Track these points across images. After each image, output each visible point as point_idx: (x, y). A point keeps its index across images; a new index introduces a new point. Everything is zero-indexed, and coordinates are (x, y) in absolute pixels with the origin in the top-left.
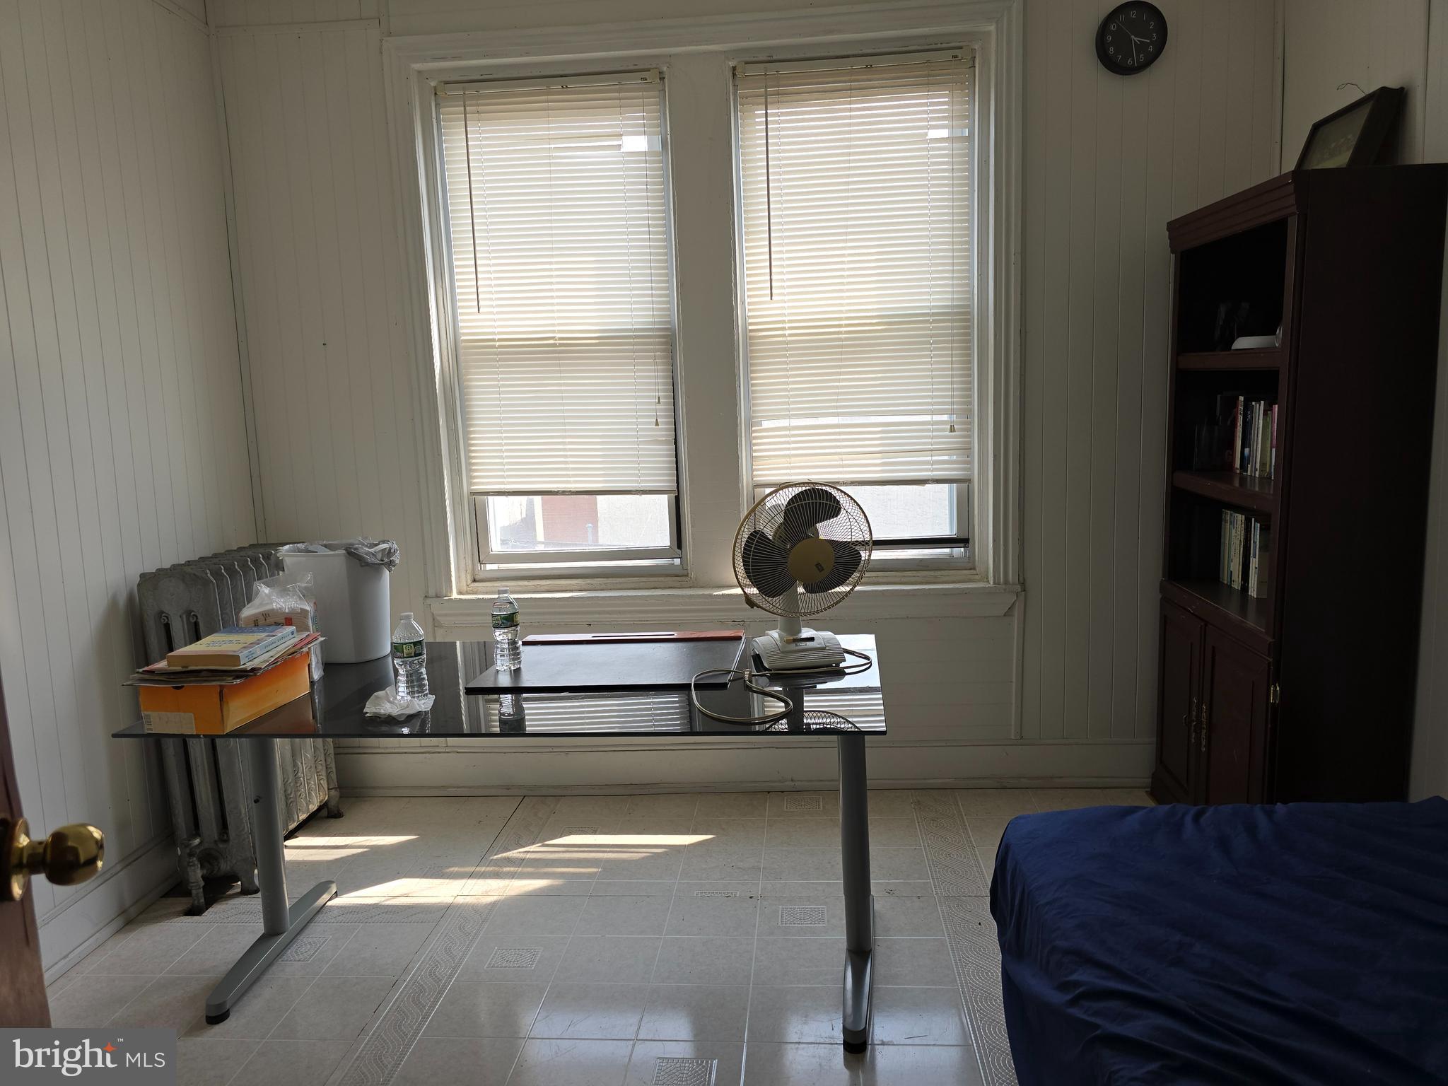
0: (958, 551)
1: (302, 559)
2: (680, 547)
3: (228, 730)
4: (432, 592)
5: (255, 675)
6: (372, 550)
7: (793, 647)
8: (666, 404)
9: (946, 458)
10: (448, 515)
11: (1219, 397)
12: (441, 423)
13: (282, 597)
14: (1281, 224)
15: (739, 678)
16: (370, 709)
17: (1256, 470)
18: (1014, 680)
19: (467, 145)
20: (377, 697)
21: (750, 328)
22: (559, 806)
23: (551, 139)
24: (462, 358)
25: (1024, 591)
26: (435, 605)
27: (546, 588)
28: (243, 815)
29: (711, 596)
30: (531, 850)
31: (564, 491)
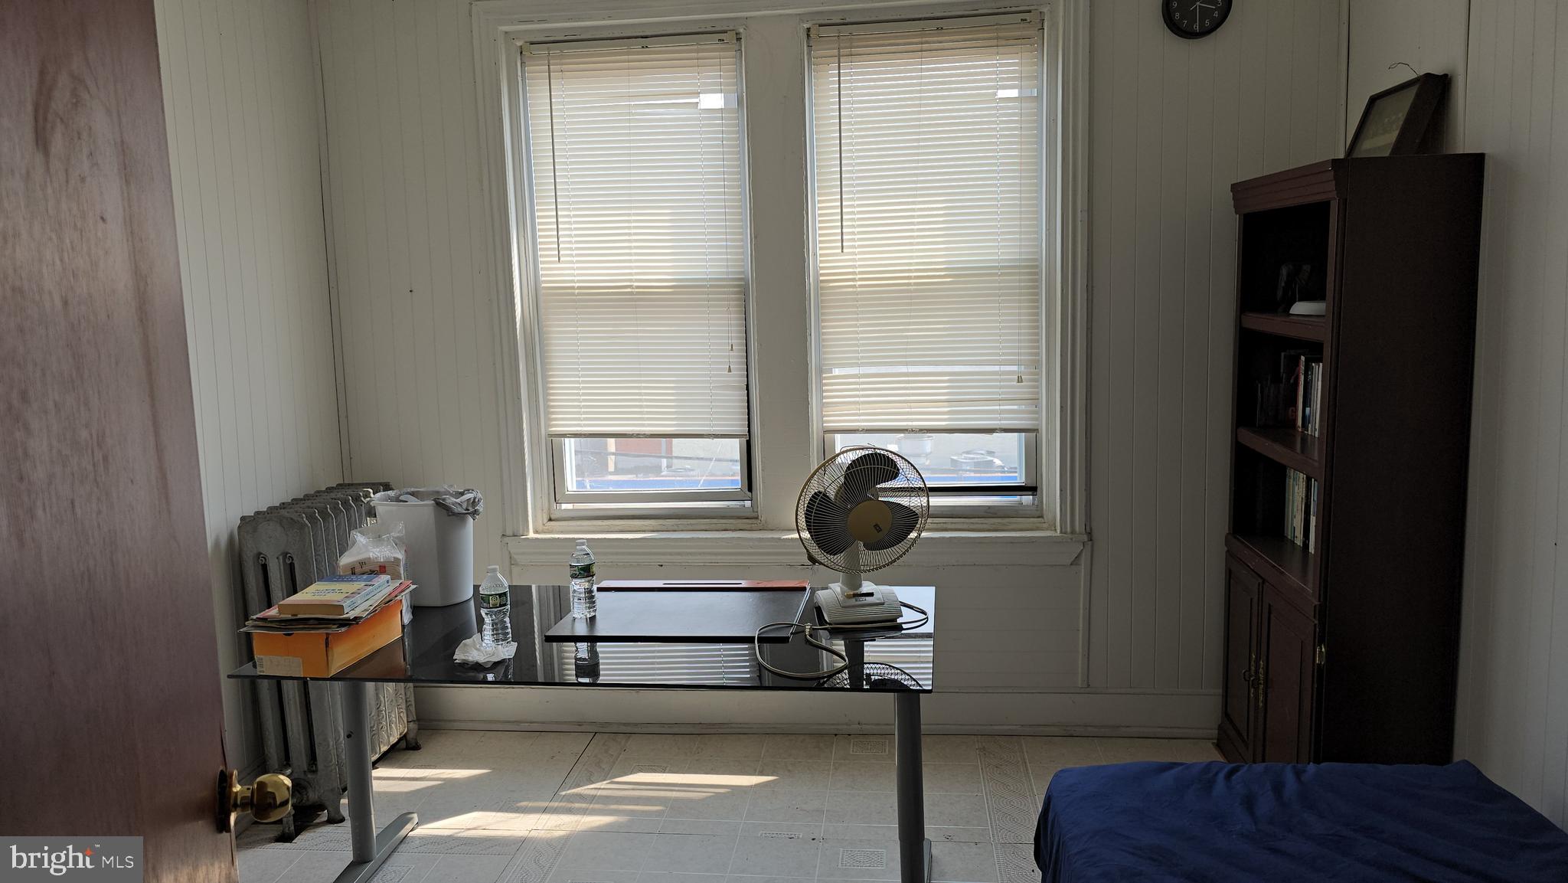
0: (1027, 499)
1: (394, 507)
2: (750, 489)
3: (333, 672)
4: (509, 532)
5: (357, 623)
6: (458, 501)
7: (853, 602)
8: (739, 351)
9: (1015, 407)
10: (526, 456)
11: (1283, 354)
12: (521, 369)
13: (377, 547)
14: (1325, 206)
15: (800, 631)
16: (459, 656)
17: (1315, 429)
18: (1081, 629)
19: (550, 95)
20: (465, 645)
21: (821, 278)
22: (629, 743)
23: (631, 97)
24: (542, 305)
25: (1091, 540)
26: (513, 544)
27: (620, 528)
28: (331, 747)
29: (780, 539)
30: (602, 787)
31: (639, 434)
